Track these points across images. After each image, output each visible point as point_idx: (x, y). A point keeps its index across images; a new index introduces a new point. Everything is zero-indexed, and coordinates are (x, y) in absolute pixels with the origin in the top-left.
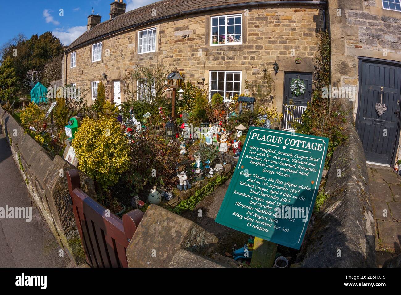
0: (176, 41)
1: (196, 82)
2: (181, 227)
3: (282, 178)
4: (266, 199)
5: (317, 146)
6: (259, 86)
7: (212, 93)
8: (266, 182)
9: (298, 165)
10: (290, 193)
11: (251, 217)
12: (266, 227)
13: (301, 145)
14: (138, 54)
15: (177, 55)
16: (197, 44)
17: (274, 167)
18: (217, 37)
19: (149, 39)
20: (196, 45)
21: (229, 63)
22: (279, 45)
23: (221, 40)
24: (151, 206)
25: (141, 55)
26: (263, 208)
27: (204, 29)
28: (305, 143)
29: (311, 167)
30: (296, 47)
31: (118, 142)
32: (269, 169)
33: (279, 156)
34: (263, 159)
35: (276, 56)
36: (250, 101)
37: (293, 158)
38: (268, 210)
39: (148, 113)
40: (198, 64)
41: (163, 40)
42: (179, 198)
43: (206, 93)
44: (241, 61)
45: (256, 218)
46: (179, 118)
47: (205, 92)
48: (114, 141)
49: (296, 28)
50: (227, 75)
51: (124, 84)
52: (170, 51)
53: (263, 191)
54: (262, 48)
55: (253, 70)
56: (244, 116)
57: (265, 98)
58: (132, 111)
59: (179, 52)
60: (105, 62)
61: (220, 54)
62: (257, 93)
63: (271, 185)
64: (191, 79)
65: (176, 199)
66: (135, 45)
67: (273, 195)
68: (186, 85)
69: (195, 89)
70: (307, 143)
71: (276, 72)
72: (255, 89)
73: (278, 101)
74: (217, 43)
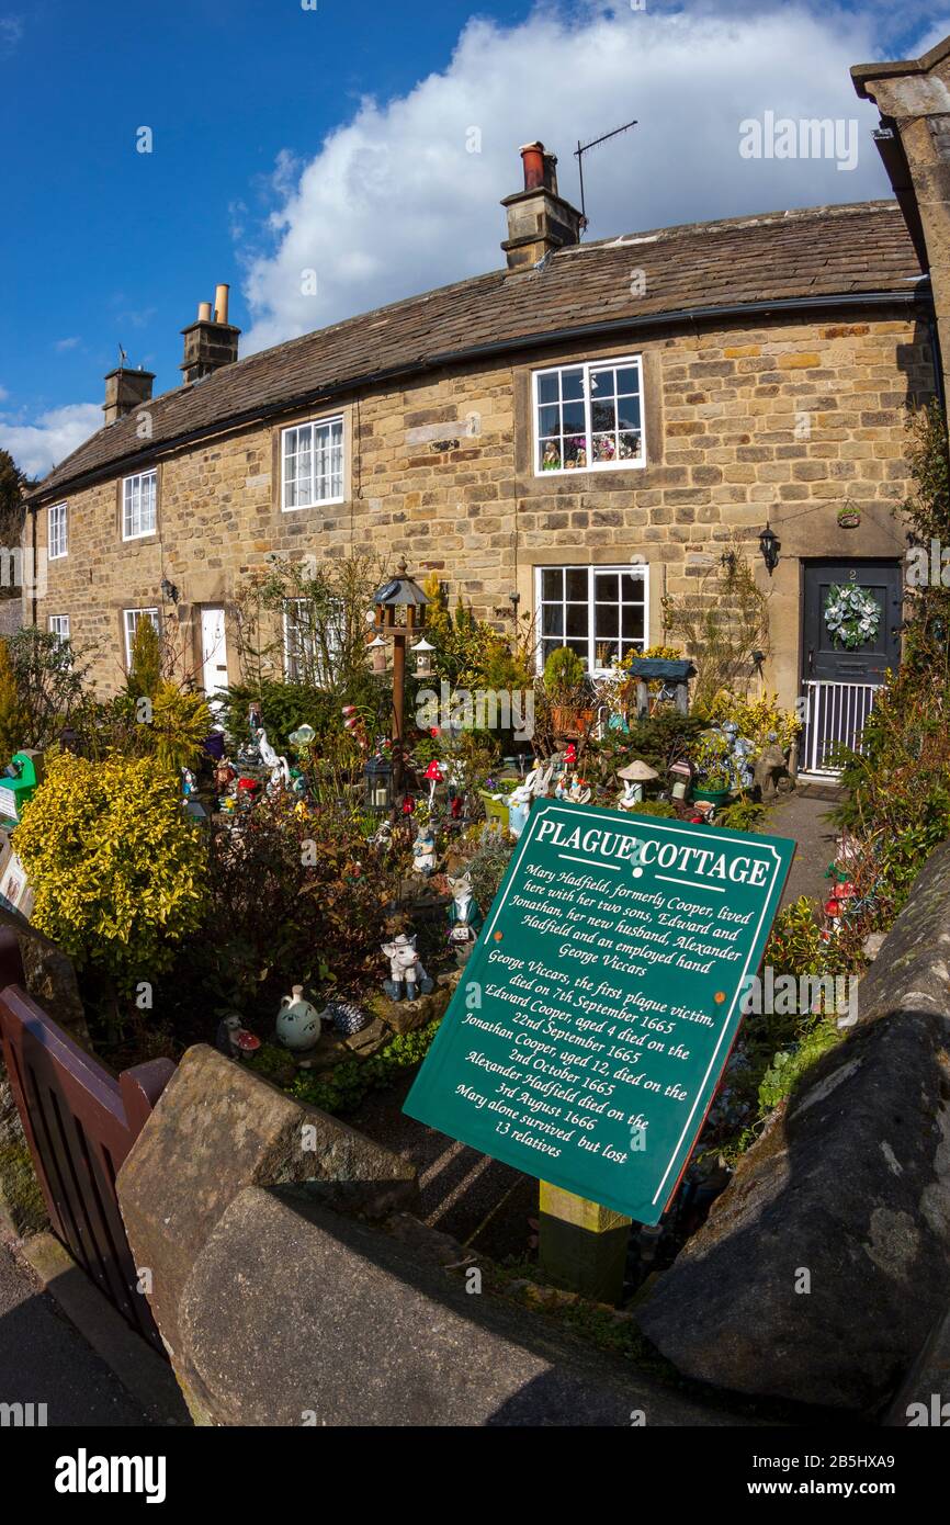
0: (414, 463)
1: (489, 610)
2: (261, 1118)
3: (618, 979)
4: (562, 1046)
5: (750, 870)
6: (713, 618)
7: (548, 647)
8: (566, 989)
9: (676, 933)
10: (639, 1032)
11: (510, 1103)
12: (552, 1140)
13: (693, 862)
14: (284, 510)
15: (419, 511)
16: (489, 472)
17: (596, 940)
18: (556, 443)
19: (320, 458)
20: (483, 476)
21: (602, 535)
22: (776, 462)
23: (572, 451)
24: (194, 1051)
25: (294, 514)
26: (551, 1078)
27: (510, 415)
28: (709, 856)
29: (722, 943)
30: (839, 466)
31: (160, 837)
32: (579, 945)
33: (618, 900)
34: (565, 912)
35: (768, 504)
36: (676, 677)
37: (664, 909)
38: (565, 1085)
39: (305, 726)
40: (495, 543)
41: (369, 459)
42: (387, 1026)
43: (526, 646)
44: (647, 527)
45: (524, 1109)
46: (425, 741)
47: (521, 642)
48: (146, 835)
49: (837, 397)
50: (599, 579)
51: (238, 619)
52: (394, 500)
53: (553, 1019)
54: (715, 476)
55: (688, 560)
56: (651, 730)
57: (736, 660)
58: (255, 718)
59: (426, 503)
60: (168, 540)
61: (570, 504)
62: (704, 641)
63: (583, 1000)
64: (470, 597)
65: (373, 1031)
66: (270, 480)
67: (586, 1034)
68: (454, 620)
69: (483, 634)
70: (717, 858)
71: (771, 564)
72: (696, 627)
73: (783, 668)
74: (556, 463)
